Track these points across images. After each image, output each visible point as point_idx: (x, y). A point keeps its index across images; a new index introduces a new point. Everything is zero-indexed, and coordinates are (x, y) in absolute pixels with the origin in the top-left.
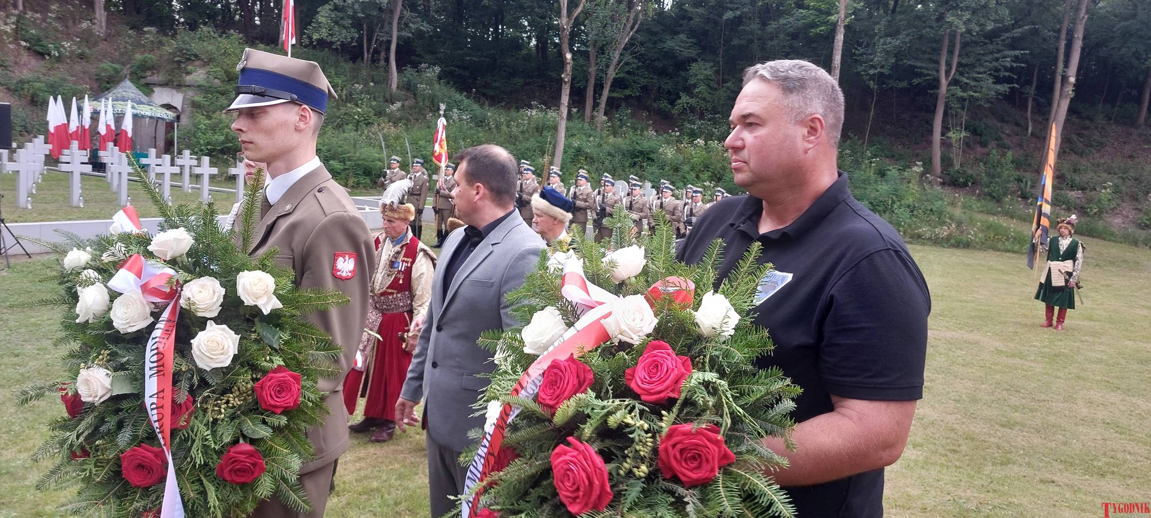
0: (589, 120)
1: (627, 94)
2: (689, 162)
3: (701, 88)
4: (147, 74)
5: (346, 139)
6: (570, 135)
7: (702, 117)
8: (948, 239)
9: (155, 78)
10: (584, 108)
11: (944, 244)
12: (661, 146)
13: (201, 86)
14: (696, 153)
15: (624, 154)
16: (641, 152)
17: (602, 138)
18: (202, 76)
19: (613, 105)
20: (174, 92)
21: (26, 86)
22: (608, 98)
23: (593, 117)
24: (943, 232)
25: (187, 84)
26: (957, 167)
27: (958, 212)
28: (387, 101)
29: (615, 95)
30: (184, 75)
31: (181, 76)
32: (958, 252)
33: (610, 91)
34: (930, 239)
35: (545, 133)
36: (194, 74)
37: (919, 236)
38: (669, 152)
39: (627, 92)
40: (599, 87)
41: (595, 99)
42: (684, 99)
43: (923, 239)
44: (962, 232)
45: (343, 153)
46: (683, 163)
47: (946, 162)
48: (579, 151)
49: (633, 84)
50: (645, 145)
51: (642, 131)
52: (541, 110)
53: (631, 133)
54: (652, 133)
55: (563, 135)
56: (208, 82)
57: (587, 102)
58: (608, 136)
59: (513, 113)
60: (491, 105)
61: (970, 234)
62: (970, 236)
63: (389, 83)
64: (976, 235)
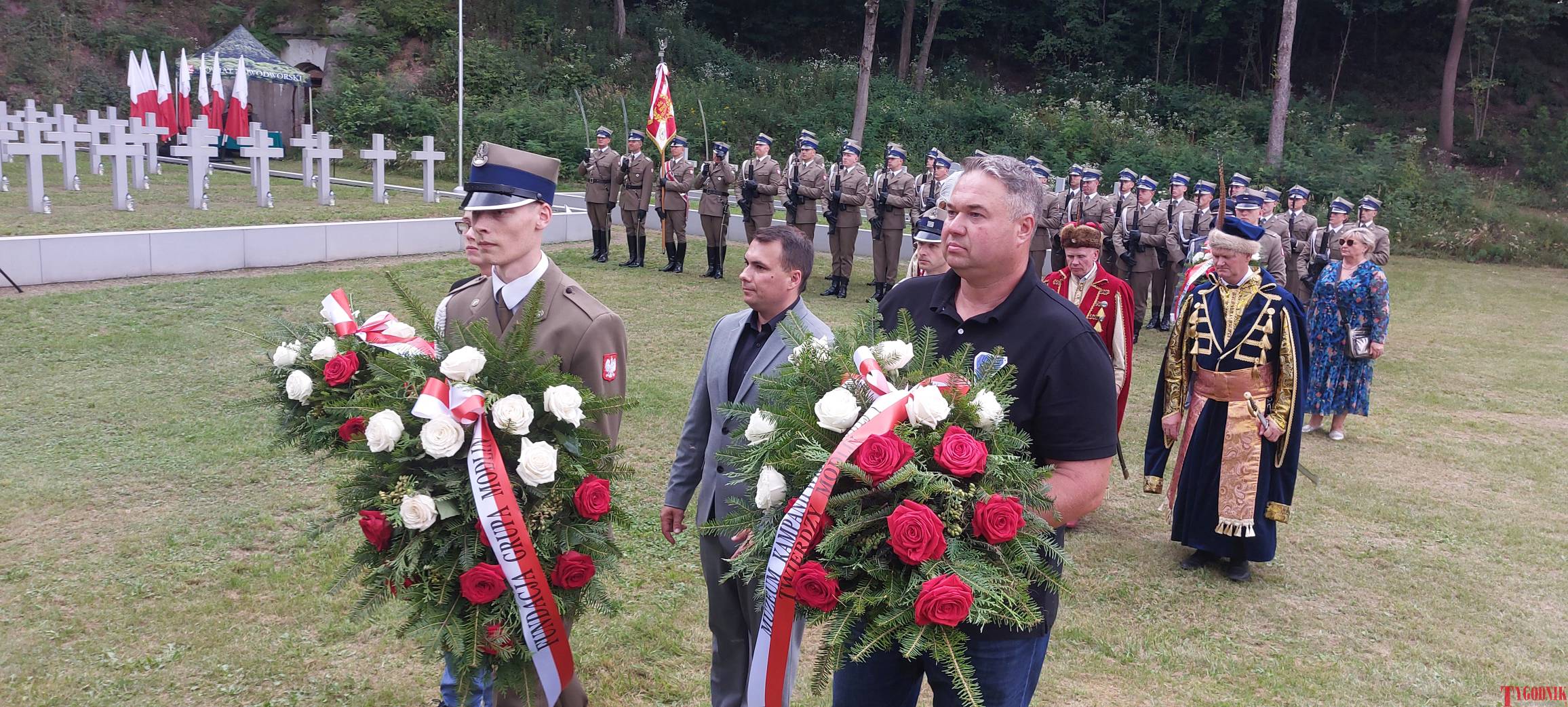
0: (904, 75)
1: (962, 35)
2: (1057, 134)
3: (1075, 22)
4: (278, 20)
5: (550, 108)
6: (875, 96)
7: (1074, 68)
8: (1475, 249)
9: (288, 26)
10: (898, 58)
11: (1468, 256)
12: (1013, 111)
13: (349, 34)
14: (1066, 121)
15: (956, 124)
16: (983, 120)
17: (924, 100)
18: (350, 21)
19: (940, 53)
20: (315, 44)
21: (110, 39)
22: (933, 42)
23: (910, 70)
24: (1468, 237)
25: (332, 33)
26: (1479, 135)
27: (1488, 206)
28: (611, 53)
29: (943, 37)
30: (327, 20)
31: (324, 22)
32: (1494, 269)
33: (936, 31)
34: (1445, 249)
35: (839, 95)
36: (341, 17)
37: (1427, 244)
38: (1026, 120)
39: (962, 32)
40: (920, 25)
41: (913, 41)
42: (1049, 40)
43: (1435, 249)
44: (1497, 238)
45: (545, 128)
46: (1047, 135)
47: (1463, 129)
48: (889, 120)
49: (970, 20)
50: (991, 109)
51: (984, 90)
52: (834, 61)
53: (968, 92)
54: (999, 90)
55: (866, 96)
56: (358, 30)
57: (902, 49)
58: (933, 97)
59: (793, 68)
60: (760, 57)
61: (1512, 240)
62: (1512, 244)
63: (615, 26)
64: (1521, 243)
